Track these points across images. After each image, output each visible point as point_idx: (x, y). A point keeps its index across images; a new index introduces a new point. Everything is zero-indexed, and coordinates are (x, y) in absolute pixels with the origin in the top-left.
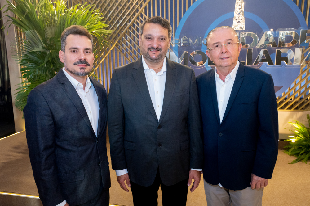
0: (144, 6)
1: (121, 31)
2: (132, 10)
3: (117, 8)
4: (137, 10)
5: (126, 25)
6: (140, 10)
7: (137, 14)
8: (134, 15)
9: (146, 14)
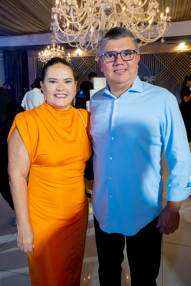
0: (91, 65)
1: (81, 75)
2: (86, 67)
3: (80, 66)
4: (88, 67)
5: (83, 73)
6: (89, 67)
7: (88, 68)
8: (87, 69)
9: (92, 68)
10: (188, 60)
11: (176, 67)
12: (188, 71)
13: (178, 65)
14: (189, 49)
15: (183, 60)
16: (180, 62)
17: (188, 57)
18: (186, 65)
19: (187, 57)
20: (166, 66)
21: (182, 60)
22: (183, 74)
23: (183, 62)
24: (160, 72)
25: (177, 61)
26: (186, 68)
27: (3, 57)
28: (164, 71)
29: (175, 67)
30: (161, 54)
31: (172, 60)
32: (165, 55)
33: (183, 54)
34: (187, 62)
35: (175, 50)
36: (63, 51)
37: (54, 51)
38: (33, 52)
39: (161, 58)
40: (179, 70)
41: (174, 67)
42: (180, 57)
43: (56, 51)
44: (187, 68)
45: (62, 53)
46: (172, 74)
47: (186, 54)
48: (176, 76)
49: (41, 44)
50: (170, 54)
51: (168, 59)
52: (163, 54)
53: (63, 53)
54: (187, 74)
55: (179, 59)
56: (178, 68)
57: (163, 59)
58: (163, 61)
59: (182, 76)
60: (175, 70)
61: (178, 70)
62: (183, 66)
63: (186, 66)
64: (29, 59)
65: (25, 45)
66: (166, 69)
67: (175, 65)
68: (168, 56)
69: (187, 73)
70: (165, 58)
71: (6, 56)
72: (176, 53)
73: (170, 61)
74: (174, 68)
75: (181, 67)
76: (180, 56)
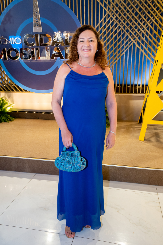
11: (128, 11)
12: (152, 18)
13: (132, 7)
20: (109, 9)
22: (141, 27)
24: (97, 23)
26: (146, 12)
28: (105, 20)
29: (125, 11)
40: (133, 17)
41: (122, 11)
44: (149, 13)
46: (119, 27)
48: (127, 31)
54: (149, 25)
56: (131, 14)
59: (139, 30)
60: (125, 17)
61: (130, 17)
62: (140, 9)
63: (146, 9)
66: (109, 16)
67: (125, 8)
69: (148, 23)
74: (122, 14)
75: (137, 10)
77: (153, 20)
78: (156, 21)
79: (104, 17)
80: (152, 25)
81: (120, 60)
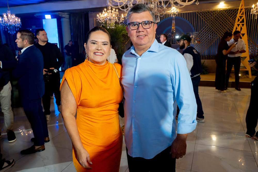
10: (228, 17)
11: (217, 23)
12: (228, 26)
13: (218, 22)
14: (228, 7)
15: (223, 17)
16: (220, 19)
17: (228, 15)
18: (225, 21)
19: (226, 14)
20: (208, 22)
21: (221, 17)
22: (223, 30)
23: (223, 19)
24: (202, 28)
25: (217, 18)
26: (225, 24)
27: (69, 18)
28: (206, 27)
29: (215, 23)
30: (203, 12)
31: (213, 18)
32: (207, 13)
33: (223, 12)
34: (227, 18)
35: (216, 8)
36: (118, 12)
37: (110, 13)
38: (93, 14)
39: (203, 16)
40: (219, 26)
41: (214, 23)
42: (220, 15)
43: (111, 12)
44: (227, 24)
45: (116, 14)
46: (213, 30)
47: (225, 12)
48: (216, 31)
49: (100, 7)
50: (211, 12)
51: (209, 17)
52: (205, 12)
53: (118, 14)
54: (227, 29)
55: (219, 16)
56: (218, 25)
57: (204, 16)
58: (205, 18)
59: (222, 31)
60: (215, 26)
61: (218, 26)
62: (222, 23)
63: (225, 23)
64: (90, 20)
65: (86, 8)
66: (208, 25)
67: (215, 22)
68: (209, 14)
69: (226, 28)
70: (206, 16)
71: (72, 17)
72: (216, 11)
73: (211, 18)
74: (214, 25)
75: (221, 23)
76: (220, 13)
77: (229, 27)
78: (230, 27)
79: (205, 26)
80: (228, 29)
81: (211, 47)
